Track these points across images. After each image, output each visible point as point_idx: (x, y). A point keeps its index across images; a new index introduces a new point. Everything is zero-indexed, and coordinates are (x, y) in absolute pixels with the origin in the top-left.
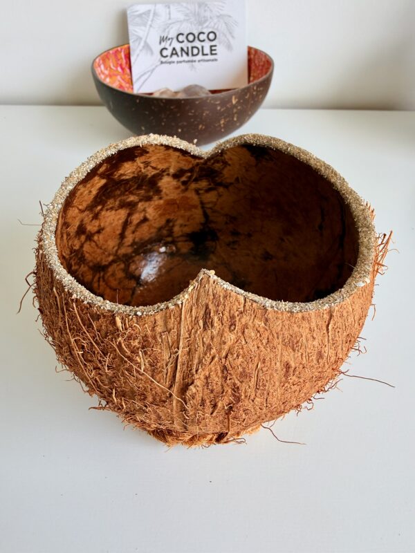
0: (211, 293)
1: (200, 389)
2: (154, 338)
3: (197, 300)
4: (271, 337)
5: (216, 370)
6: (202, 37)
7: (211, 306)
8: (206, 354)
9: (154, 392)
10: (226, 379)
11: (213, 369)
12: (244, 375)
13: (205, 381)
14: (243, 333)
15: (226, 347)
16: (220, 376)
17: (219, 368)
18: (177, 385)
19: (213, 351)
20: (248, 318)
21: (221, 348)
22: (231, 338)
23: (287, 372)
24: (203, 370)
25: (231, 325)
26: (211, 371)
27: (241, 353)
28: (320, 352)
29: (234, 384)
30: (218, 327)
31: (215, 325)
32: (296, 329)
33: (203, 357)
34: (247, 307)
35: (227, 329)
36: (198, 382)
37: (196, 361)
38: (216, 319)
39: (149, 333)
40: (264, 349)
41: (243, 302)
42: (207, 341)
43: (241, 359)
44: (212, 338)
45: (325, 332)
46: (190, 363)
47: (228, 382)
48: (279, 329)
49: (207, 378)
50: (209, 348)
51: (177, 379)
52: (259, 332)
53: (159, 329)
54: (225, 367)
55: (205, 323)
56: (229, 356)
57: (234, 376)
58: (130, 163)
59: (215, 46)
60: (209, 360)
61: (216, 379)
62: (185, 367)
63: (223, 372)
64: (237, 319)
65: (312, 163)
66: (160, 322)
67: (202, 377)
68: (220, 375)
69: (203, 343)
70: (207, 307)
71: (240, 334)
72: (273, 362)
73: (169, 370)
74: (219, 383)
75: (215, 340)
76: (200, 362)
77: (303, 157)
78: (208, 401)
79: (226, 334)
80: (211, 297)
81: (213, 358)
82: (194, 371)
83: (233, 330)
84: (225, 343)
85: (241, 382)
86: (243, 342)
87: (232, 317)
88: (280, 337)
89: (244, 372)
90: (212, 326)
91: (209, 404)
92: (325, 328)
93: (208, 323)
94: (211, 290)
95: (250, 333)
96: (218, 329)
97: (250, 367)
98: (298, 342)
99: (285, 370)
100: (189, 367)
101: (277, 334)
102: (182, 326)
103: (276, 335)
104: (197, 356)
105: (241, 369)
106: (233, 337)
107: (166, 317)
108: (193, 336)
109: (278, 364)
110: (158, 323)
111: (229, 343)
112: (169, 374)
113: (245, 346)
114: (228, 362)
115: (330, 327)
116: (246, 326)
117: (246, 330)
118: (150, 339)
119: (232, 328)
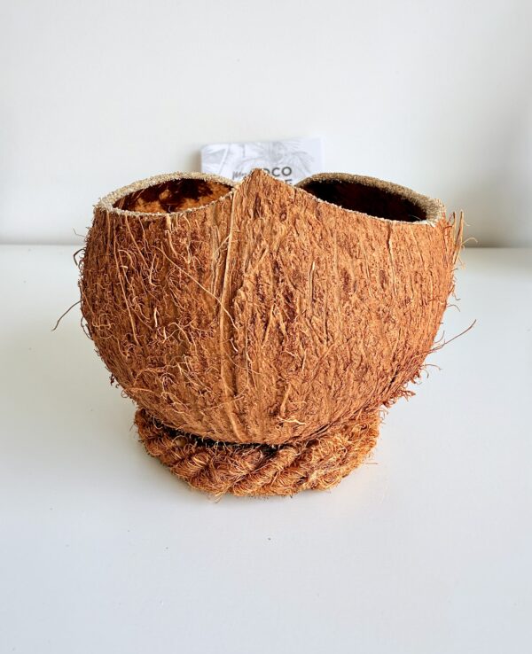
0: (261, 183)
1: (249, 294)
2: (203, 233)
3: (248, 191)
4: (324, 233)
5: (267, 267)
6: (276, 172)
7: (261, 195)
8: (256, 247)
9: (199, 309)
10: (278, 282)
11: (264, 265)
12: (297, 277)
13: (255, 282)
14: (294, 224)
15: (277, 238)
16: (272, 276)
17: (270, 265)
18: (225, 292)
19: (264, 243)
20: (299, 208)
21: (272, 240)
22: (282, 228)
23: (346, 283)
24: (253, 267)
25: (281, 214)
26: (261, 268)
27: (293, 246)
28: (383, 272)
29: (287, 288)
30: (269, 216)
31: (266, 212)
32: (351, 230)
33: (254, 251)
34: (298, 197)
35: (277, 218)
36: (247, 284)
37: (245, 257)
38: (266, 207)
39: (199, 229)
40: (318, 247)
41: (294, 193)
42: (258, 231)
43: (293, 254)
44: (262, 228)
45: (386, 247)
46: (239, 259)
47: (280, 284)
48: (333, 225)
49: (257, 278)
50: (259, 239)
51: (225, 286)
52: (311, 224)
53: (208, 223)
54: (276, 263)
55: (255, 211)
56: (281, 250)
57: (286, 276)
58: (193, 201)
59: (290, 180)
60: (259, 254)
61: (267, 280)
62: (234, 265)
63: (274, 270)
64: (288, 208)
65: (379, 185)
66: (210, 217)
67: (252, 277)
68: (271, 274)
69: (254, 233)
70: (257, 196)
71: (291, 225)
72: (329, 265)
73: (217, 274)
74: (271, 287)
75: (265, 229)
76: (250, 256)
77: (369, 181)
78: (258, 315)
79: (276, 223)
80: (262, 187)
81: (263, 251)
82: (244, 268)
83: (284, 220)
84: (275, 233)
85: (295, 287)
86: (295, 235)
87: (283, 206)
88: (335, 235)
89: (297, 271)
90: (262, 213)
91: (260, 320)
92: (385, 242)
93: (258, 212)
94: (261, 181)
95: (301, 223)
96: (268, 218)
97: (303, 267)
98: (355, 246)
99: (343, 279)
100: (239, 264)
101: (331, 230)
102: (232, 217)
103: (329, 232)
104: (246, 250)
105: (293, 267)
106: (284, 227)
107: (216, 210)
108: (243, 228)
109: (335, 268)
110: (207, 217)
111: (280, 234)
112: (216, 280)
113: (297, 239)
114: (279, 257)
115: (390, 243)
116: (297, 216)
117: (297, 220)
118: (199, 236)
119: (283, 217)
